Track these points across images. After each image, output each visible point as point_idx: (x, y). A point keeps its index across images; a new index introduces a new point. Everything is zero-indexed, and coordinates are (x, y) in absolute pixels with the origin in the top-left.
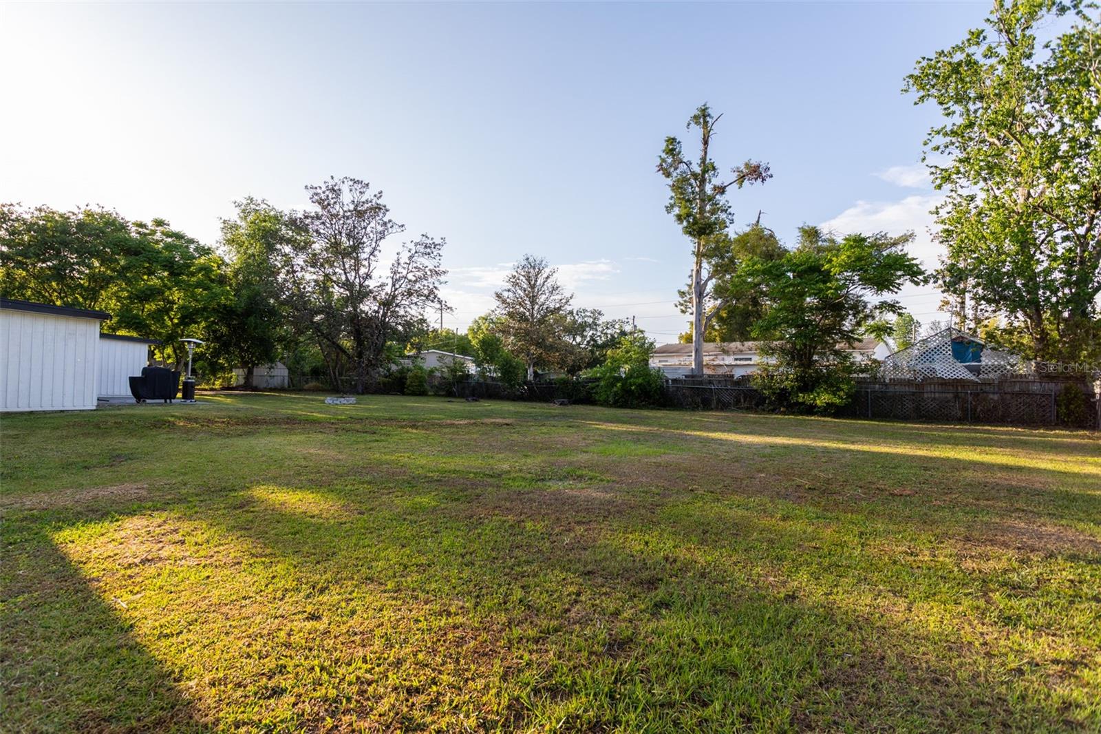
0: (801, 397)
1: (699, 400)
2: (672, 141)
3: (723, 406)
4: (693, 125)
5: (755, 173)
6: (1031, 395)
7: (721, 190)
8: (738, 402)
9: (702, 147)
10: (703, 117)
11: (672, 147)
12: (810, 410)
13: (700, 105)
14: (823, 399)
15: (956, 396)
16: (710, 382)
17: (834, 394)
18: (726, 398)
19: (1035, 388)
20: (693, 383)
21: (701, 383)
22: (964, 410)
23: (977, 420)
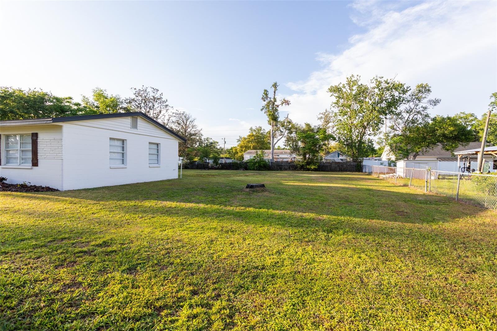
0: (308, 167)
1: (278, 168)
2: (266, 91)
3: (286, 170)
4: (272, 87)
5: (287, 103)
6: (351, 165)
7: (278, 106)
8: (289, 168)
9: (274, 93)
10: (275, 86)
11: (266, 93)
12: (309, 170)
13: (275, 82)
14: (313, 167)
15: (338, 166)
16: (282, 163)
17: (315, 166)
18: (286, 167)
19: (352, 164)
20: (277, 163)
21: (279, 163)
22: (339, 169)
23: (342, 171)
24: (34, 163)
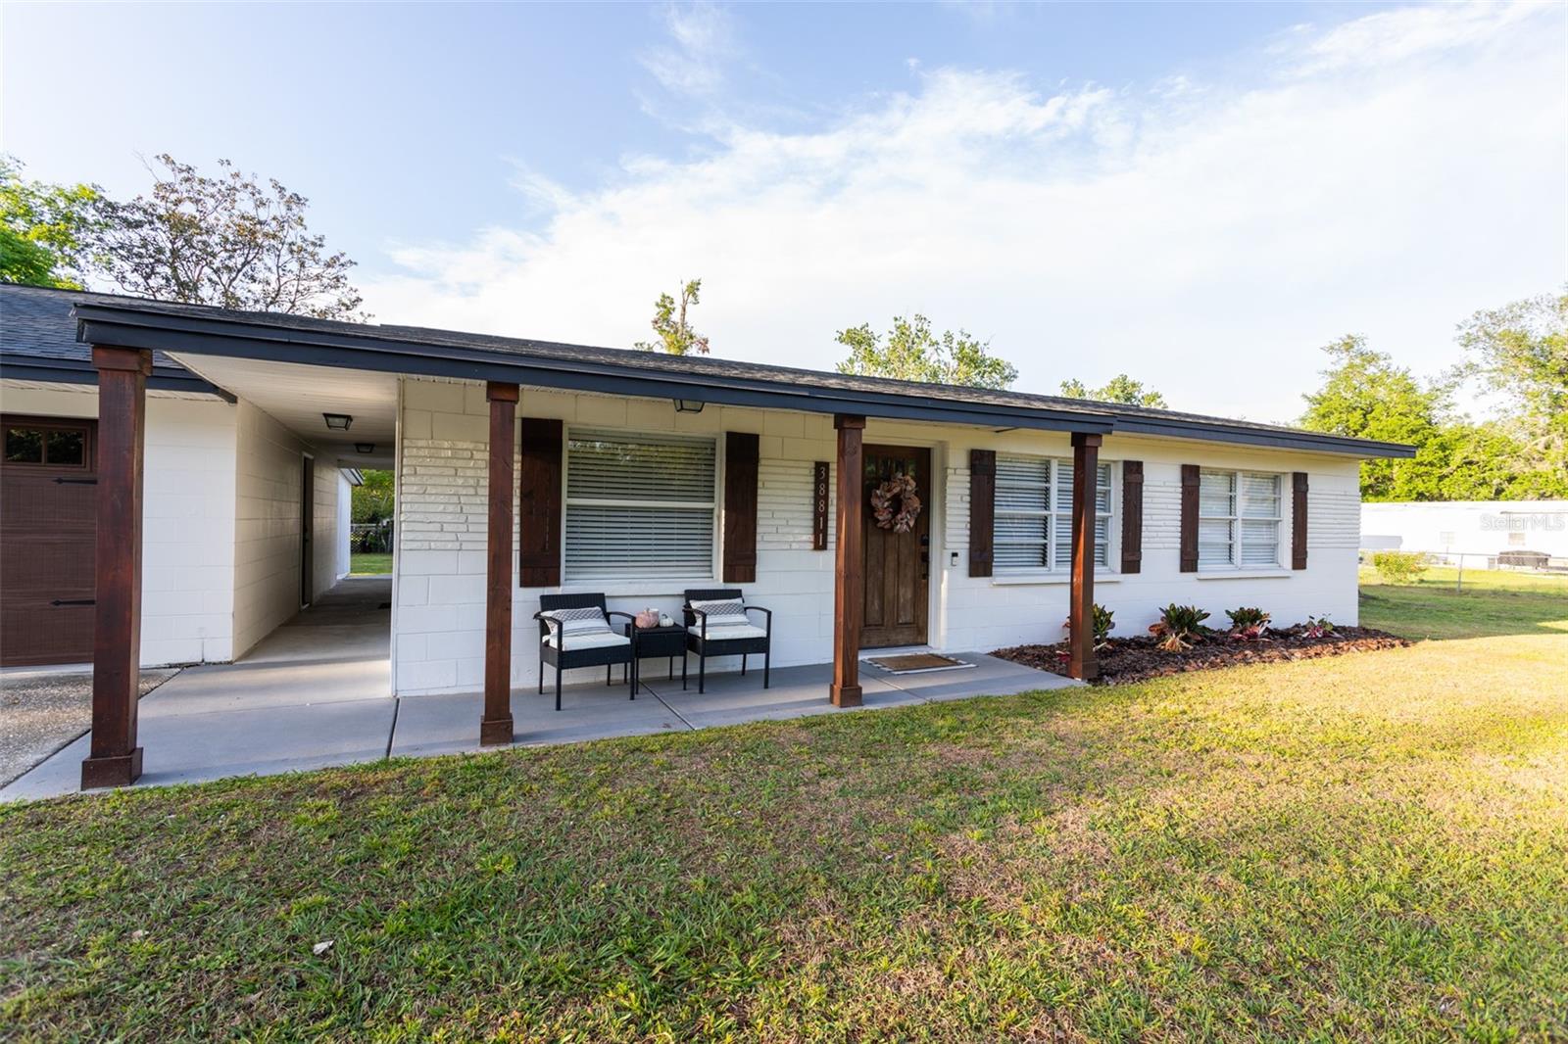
24: (1299, 561)
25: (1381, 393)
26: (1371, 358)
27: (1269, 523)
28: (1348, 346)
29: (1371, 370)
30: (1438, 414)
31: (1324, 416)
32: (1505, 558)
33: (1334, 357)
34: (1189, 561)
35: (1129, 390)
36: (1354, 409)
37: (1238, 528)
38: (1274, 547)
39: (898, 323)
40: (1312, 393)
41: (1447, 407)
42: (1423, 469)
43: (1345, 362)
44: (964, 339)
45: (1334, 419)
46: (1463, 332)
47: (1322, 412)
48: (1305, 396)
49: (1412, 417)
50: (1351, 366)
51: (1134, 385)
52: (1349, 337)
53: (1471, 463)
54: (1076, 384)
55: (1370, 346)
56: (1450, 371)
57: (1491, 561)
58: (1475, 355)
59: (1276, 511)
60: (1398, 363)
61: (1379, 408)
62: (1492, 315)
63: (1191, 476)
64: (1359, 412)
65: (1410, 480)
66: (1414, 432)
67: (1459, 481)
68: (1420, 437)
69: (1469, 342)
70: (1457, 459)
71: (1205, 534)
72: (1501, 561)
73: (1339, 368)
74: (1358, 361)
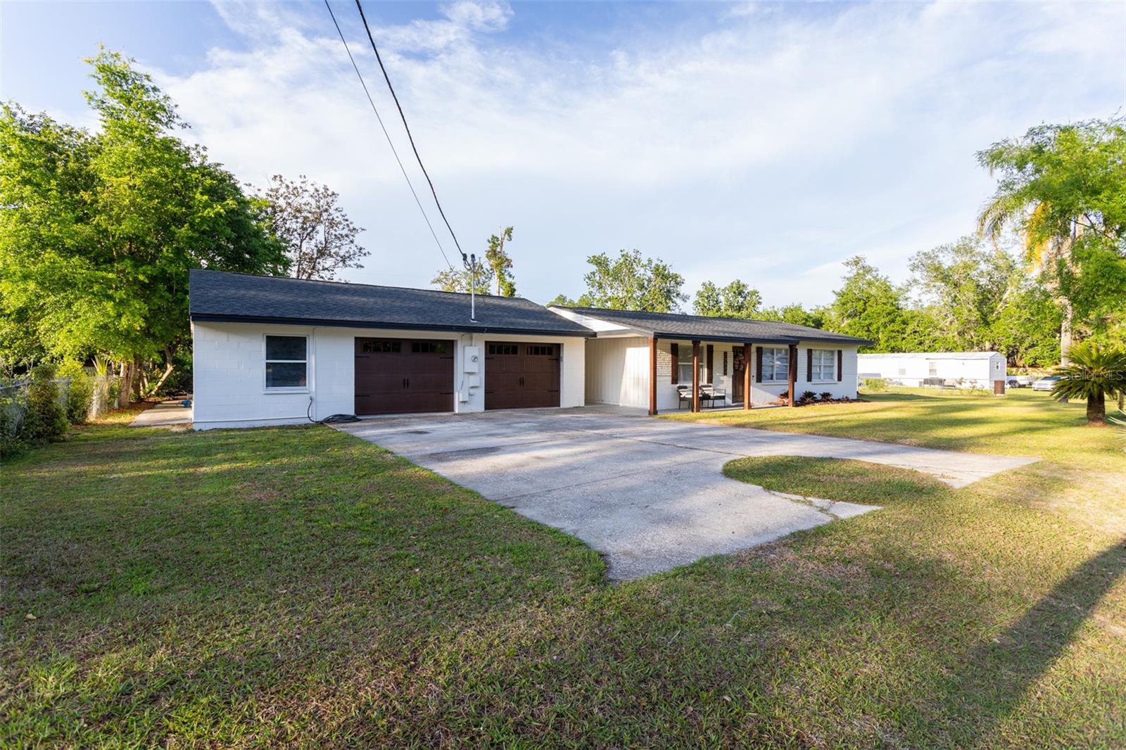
24: (840, 379)
25: (873, 291)
26: (868, 270)
27: (830, 366)
28: (856, 263)
29: (869, 277)
30: (902, 303)
31: (844, 304)
32: (926, 382)
33: (849, 268)
34: (809, 379)
35: (741, 289)
36: (860, 300)
37: (822, 368)
38: (832, 374)
39: (623, 253)
40: (838, 290)
41: (906, 299)
42: (894, 334)
43: (855, 272)
44: (659, 263)
45: (849, 305)
46: (911, 263)
47: (843, 301)
48: (834, 292)
49: (889, 305)
50: (858, 274)
51: (744, 286)
52: (857, 257)
53: (916, 332)
54: (710, 284)
55: (869, 262)
56: (906, 283)
57: (920, 383)
58: (917, 275)
59: (833, 363)
60: (882, 274)
61: (872, 299)
62: (925, 254)
63: (810, 352)
64: (862, 302)
65: (887, 341)
66: (889, 314)
67: (911, 341)
68: (892, 317)
69: (914, 268)
70: (909, 330)
71: (814, 370)
72: (925, 383)
73: (852, 275)
74: (861, 271)
